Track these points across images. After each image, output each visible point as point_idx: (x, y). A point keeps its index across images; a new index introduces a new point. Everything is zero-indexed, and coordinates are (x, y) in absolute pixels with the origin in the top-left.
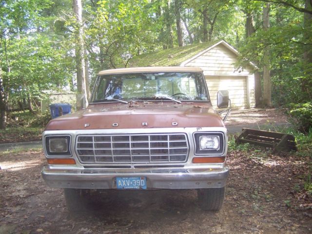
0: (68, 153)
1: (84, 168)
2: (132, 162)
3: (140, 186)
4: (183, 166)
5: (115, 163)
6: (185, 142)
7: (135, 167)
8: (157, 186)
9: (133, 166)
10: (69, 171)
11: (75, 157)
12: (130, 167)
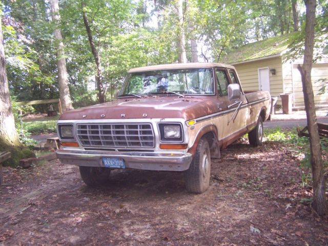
0: (73, 138)
1: (84, 150)
2: (115, 146)
3: (121, 166)
4: (153, 151)
5: (103, 146)
6: (151, 131)
7: (119, 150)
8: (131, 166)
9: (116, 149)
10: (72, 152)
11: (78, 141)
12: (114, 150)
